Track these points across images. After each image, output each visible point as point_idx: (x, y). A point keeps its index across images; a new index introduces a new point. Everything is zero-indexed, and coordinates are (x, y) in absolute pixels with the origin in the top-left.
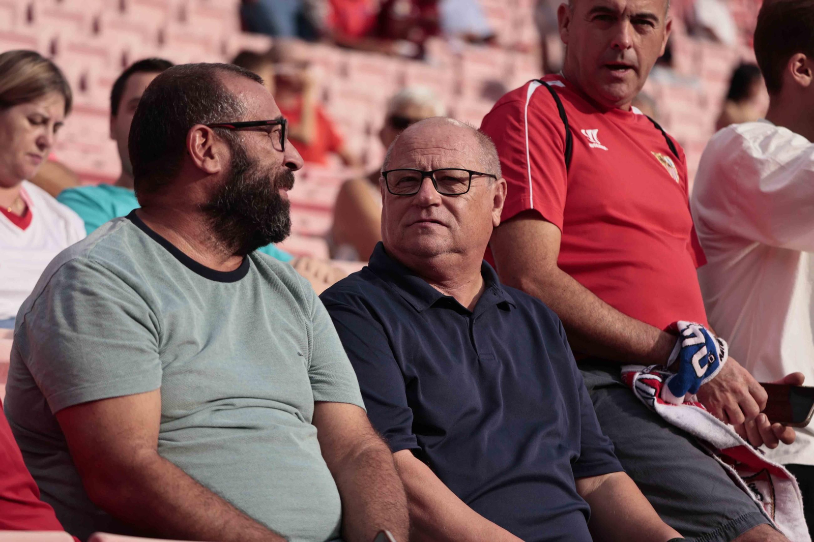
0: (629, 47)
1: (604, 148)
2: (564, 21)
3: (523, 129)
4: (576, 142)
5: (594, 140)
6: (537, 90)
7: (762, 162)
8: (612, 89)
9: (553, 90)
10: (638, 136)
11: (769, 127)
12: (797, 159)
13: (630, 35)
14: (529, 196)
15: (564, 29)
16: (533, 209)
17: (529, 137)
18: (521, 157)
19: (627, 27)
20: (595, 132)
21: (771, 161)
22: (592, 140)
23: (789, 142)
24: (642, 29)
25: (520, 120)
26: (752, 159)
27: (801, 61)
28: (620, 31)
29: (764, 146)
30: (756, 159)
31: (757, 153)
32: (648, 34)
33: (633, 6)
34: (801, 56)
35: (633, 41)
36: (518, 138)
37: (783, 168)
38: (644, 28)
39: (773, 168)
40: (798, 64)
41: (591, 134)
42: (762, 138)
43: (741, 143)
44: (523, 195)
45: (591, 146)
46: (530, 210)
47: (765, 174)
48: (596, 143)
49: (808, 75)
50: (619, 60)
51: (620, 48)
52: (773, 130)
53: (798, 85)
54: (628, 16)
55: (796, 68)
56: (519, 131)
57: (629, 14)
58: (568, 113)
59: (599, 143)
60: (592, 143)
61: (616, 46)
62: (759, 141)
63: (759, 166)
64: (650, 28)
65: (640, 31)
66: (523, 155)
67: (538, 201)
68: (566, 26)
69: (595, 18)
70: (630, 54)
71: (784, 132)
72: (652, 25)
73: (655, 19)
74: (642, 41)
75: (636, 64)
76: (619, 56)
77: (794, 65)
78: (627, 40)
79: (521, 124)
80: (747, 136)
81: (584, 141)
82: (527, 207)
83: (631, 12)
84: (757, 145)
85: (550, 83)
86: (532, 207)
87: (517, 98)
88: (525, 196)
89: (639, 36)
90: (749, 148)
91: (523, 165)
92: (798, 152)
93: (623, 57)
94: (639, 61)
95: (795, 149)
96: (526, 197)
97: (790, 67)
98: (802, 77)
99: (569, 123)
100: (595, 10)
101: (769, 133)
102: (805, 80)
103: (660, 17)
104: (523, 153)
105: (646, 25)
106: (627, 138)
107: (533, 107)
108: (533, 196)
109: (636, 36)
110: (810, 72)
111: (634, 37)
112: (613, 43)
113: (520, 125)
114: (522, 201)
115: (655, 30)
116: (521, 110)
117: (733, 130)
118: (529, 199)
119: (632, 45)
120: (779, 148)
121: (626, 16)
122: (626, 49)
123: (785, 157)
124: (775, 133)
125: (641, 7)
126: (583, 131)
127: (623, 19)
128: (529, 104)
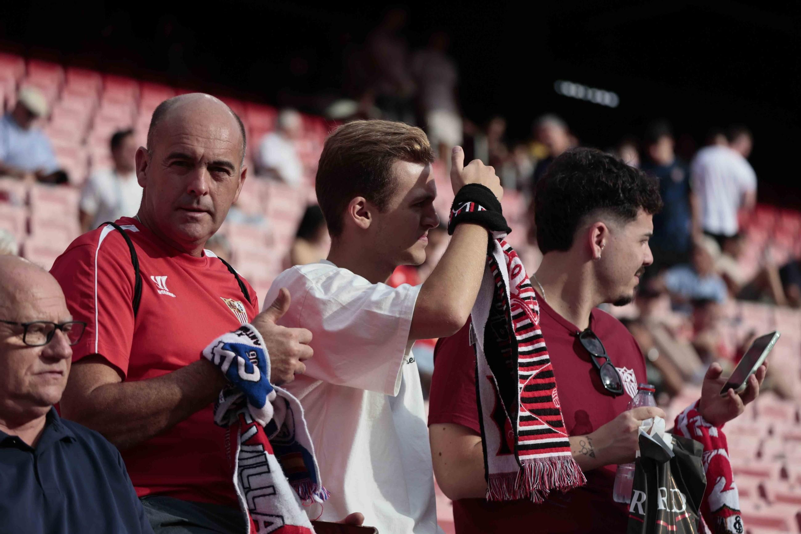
0: (205, 194)
1: (172, 295)
2: (142, 165)
3: (93, 274)
4: (145, 287)
5: (163, 287)
6: (109, 234)
7: (324, 303)
8: (187, 229)
9: (126, 235)
10: (207, 282)
11: (332, 268)
12: (359, 299)
13: (206, 181)
14: (95, 340)
15: (142, 173)
16: (98, 354)
17: (98, 282)
18: (89, 301)
19: (204, 173)
20: (164, 278)
21: (333, 301)
22: (160, 287)
23: (351, 282)
24: (218, 176)
25: (90, 265)
26: (314, 299)
27: (361, 203)
28: (197, 178)
29: (327, 287)
30: (318, 299)
31: (319, 294)
32: (224, 181)
33: (211, 153)
34: (360, 199)
35: (209, 188)
36: (87, 282)
37: (344, 308)
38: (220, 175)
39: (335, 308)
40: (358, 207)
41: (160, 280)
42: (324, 279)
43: (305, 284)
44: (89, 339)
45: (160, 292)
46: (95, 354)
47: (328, 313)
48: (164, 290)
49: (368, 218)
50: (195, 205)
51: (196, 194)
52: (335, 271)
53: (359, 228)
54: (205, 163)
55: (356, 211)
56: (89, 276)
57: (207, 162)
58: (139, 258)
59: (168, 290)
60: (160, 289)
61: (193, 191)
62: (321, 282)
63: (322, 306)
64: (226, 176)
65: (216, 178)
66: (91, 300)
67: (103, 345)
68: (143, 170)
69: (173, 164)
70: (207, 200)
71: (345, 273)
72: (228, 173)
73: (232, 167)
74: (218, 188)
75: (212, 210)
76: (195, 201)
77: (354, 208)
78: (204, 187)
79: (91, 268)
80: (309, 277)
81: (153, 287)
82: (92, 352)
83: (208, 160)
84: (319, 285)
85: (123, 228)
86: (96, 352)
87: (88, 241)
88: (90, 341)
89: (215, 182)
90: (312, 288)
91: (91, 309)
92: (359, 293)
93: (198, 202)
94: (215, 206)
95: (357, 289)
96: (92, 342)
97: (350, 209)
98: (362, 220)
99: (140, 268)
100: (173, 156)
101: (331, 274)
102: (365, 223)
103: (236, 166)
104: (91, 297)
105: (222, 173)
106: (197, 284)
107: (104, 252)
108: (99, 341)
109: (212, 183)
110: (369, 214)
111: (210, 183)
112: (190, 188)
113: (89, 269)
114: (88, 345)
115: (231, 178)
116: (92, 255)
117: (297, 271)
118: (95, 344)
119: (208, 191)
120: (341, 289)
121: (203, 163)
122: (202, 195)
123: (346, 298)
124: (337, 274)
125: (218, 155)
126: (152, 278)
127: (200, 166)
128: (100, 249)
